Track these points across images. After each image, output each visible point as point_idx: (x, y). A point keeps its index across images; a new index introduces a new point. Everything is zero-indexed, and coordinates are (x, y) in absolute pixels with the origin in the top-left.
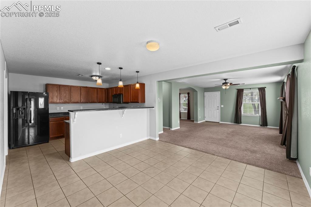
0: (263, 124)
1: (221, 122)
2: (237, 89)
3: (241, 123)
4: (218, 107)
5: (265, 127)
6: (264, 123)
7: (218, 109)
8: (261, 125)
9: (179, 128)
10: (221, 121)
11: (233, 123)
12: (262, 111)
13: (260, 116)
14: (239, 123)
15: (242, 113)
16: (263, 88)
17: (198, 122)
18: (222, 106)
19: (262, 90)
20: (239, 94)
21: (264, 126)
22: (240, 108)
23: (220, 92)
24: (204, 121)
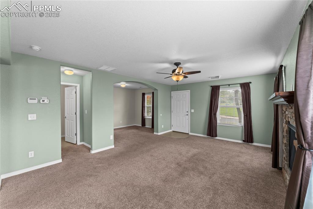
0: (246, 139)
1: (190, 134)
2: (211, 86)
3: (216, 136)
4: (187, 112)
5: (250, 144)
6: (249, 137)
7: (187, 115)
8: (243, 141)
9: (113, 147)
10: (191, 132)
11: (206, 136)
12: (245, 119)
13: (242, 127)
14: (213, 137)
15: (218, 121)
16: (248, 83)
17: (159, 134)
18: (193, 111)
19: (246, 87)
20: (213, 93)
21: (248, 142)
22: (215, 114)
23: (189, 91)
24: (170, 131)
